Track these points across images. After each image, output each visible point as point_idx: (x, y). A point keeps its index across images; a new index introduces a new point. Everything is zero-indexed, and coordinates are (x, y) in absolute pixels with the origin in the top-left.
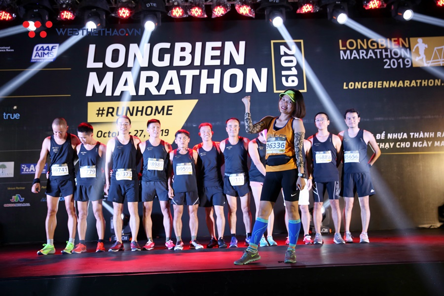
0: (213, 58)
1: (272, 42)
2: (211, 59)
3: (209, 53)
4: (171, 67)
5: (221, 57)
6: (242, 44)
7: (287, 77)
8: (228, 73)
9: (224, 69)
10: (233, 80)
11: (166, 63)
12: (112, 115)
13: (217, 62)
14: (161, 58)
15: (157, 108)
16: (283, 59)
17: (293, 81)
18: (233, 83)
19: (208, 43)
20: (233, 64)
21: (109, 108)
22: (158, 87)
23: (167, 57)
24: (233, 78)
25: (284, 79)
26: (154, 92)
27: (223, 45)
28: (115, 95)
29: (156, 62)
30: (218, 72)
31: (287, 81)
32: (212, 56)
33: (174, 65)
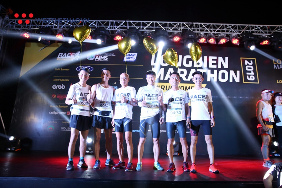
0: (213, 64)
1: (241, 58)
2: (212, 65)
3: (211, 62)
4: (193, 67)
5: (217, 64)
6: (227, 58)
7: (249, 76)
8: (221, 72)
9: (219, 70)
10: (223, 76)
11: (190, 65)
12: (164, 90)
13: (215, 66)
14: (188, 63)
15: (186, 87)
16: (247, 67)
17: (252, 78)
18: (223, 77)
19: (210, 57)
20: (223, 68)
21: (162, 86)
22: (187, 77)
23: (191, 62)
24: (223, 75)
25: (248, 77)
26: (185, 79)
27: (218, 58)
28: (165, 79)
29: (185, 65)
30: (215, 71)
31: (249, 78)
32: (212, 64)
33: (194, 66)
